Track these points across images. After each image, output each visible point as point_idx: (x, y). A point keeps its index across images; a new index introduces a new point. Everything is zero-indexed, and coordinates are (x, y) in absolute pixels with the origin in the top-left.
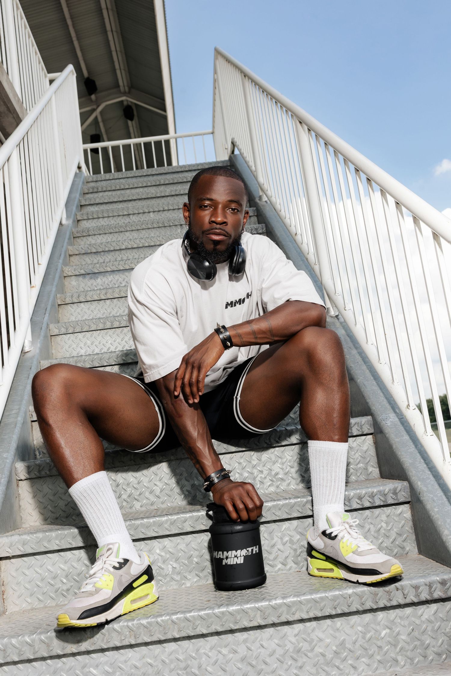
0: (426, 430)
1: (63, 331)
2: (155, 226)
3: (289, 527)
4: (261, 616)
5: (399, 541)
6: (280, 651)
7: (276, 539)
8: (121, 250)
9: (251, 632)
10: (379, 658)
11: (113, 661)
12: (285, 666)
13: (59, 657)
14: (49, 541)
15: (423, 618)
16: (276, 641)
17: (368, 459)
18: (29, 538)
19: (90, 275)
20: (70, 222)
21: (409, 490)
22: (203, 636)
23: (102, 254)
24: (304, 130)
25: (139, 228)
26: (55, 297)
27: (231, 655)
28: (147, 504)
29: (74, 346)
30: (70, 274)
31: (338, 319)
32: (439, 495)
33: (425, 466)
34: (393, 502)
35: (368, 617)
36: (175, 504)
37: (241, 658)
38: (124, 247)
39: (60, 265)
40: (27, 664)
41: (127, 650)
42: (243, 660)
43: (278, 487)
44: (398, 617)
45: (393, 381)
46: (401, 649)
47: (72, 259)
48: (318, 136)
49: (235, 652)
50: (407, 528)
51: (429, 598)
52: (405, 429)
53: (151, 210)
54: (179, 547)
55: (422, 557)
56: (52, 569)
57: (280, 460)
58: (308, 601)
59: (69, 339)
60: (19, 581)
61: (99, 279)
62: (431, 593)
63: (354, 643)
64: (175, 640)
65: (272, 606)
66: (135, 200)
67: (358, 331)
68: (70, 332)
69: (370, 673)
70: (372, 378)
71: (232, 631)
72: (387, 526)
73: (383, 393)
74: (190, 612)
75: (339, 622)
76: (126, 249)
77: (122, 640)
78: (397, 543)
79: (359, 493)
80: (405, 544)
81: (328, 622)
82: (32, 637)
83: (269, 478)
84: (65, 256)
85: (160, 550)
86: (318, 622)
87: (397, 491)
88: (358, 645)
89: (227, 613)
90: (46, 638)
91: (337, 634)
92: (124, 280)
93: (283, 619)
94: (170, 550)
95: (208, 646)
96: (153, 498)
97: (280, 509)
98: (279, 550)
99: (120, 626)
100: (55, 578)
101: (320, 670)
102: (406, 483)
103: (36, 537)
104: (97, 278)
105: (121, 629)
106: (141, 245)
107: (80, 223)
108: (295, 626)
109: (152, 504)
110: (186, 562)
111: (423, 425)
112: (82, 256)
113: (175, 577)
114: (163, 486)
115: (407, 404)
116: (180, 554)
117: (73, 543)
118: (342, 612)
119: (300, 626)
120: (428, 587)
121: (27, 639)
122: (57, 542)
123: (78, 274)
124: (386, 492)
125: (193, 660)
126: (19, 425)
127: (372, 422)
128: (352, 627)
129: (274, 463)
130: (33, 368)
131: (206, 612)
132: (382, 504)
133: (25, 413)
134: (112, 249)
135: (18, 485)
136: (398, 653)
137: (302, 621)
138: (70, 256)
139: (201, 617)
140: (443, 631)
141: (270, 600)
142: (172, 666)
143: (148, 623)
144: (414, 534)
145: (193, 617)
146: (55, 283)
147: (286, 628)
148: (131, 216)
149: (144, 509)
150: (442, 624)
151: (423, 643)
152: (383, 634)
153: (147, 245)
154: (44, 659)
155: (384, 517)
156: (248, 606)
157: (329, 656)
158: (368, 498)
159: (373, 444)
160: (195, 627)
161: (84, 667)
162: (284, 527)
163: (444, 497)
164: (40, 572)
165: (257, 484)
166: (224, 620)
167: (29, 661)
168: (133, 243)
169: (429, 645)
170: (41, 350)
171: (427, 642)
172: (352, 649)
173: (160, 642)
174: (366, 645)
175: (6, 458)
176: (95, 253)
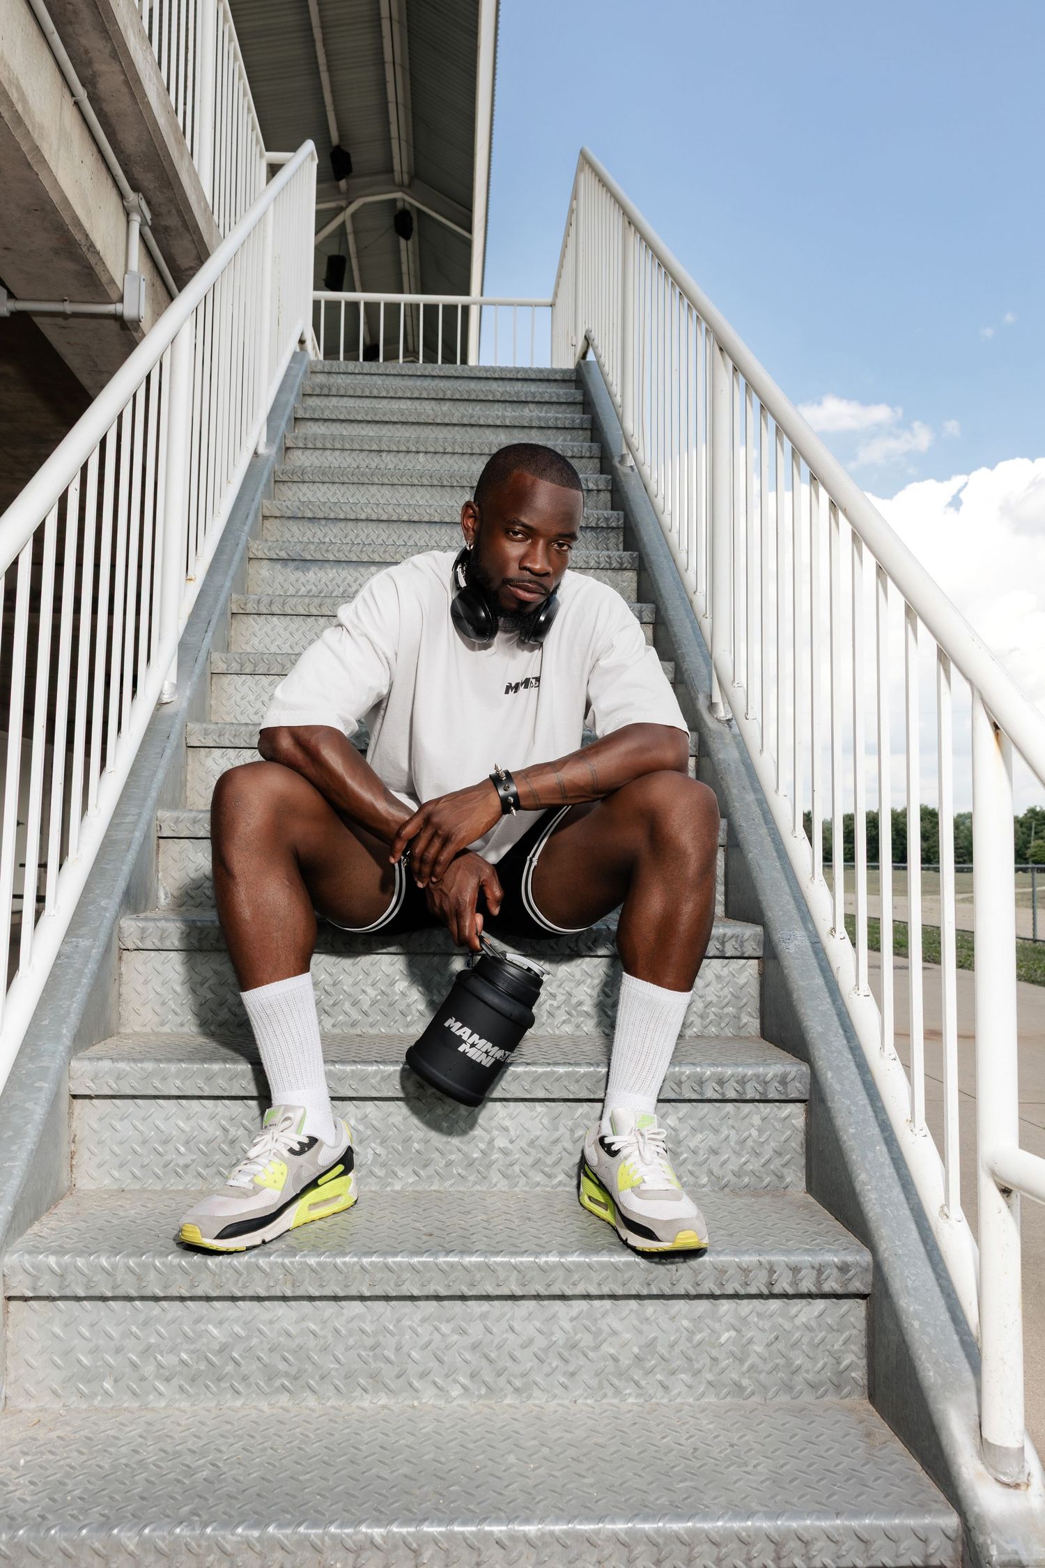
0: (857, 984)
1: (235, 667)
2: (426, 482)
3: (588, 1114)
4: (517, 1280)
5: (776, 1164)
6: (541, 1342)
7: (562, 1130)
8: (357, 520)
9: (496, 1303)
10: (710, 1377)
11: (250, 1318)
12: (546, 1369)
13: (156, 1299)
14: (164, 1079)
15: (798, 1322)
16: (538, 1324)
17: (744, 1001)
18: (128, 1069)
19: (296, 563)
20: (273, 450)
21: (808, 1081)
22: (412, 1298)
23: (323, 522)
24: (726, 366)
25: (396, 481)
26: (229, 599)
27: (455, 1337)
28: (344, 1024)
29: (252, 697)
30: (260, 555)
31: (730, 727)
32: (861, 1103)
33: (845, 1042)
34: (777, 1098)
35: (704, 1305)
36: (393, 1031)
37: (473, 1344)
38: (363, 516)
39: (244, 537)
40: (100, 1303)
41: (276, 1303)
42: (474, 1347)
43: (578, 1026)
44: (754, 1314)
45: (813, 876)
46: (752, 1367)
47: (267, 523)
48: (750, 387)
49: (464, 1332)
50: (793, 1144)
51: (814, 1290)
52: (820, 965)
53: (422, 449)
54: (391, 1120)
55: (811, 1199)
56: (162, 1127)
57: (589, 981)
58: (604, 1266)
59: (243, 684)
60: (103, 1139)
61: (311, 573)
62: (819, 1282)
63: (672, 1346)
64: (362, 1298)
65: (539, 1266)
66: (395, 423)
67: (765, 765)
68: (247, 671)
69: (691, 1400)
70: (775, 854)
71: (463, 1298)
72: (760, 1136)
73: (790, 887)
74: (395, 1254)
75: (651, 1307)
76: (368, 520)
77: (269, 1287)
78: (772, 1167)
79: (721, 1073)
80: (785, 1171)
81: (633, 1304)
82: (113, 1259)
83: (564, 1008)
84: (256, 517)
85: (356, 1119)
86: (616, 1302)
87: (788, 1080)
88: (677, 1349)
89: (460, 1267)
90: (138, 1265)
91: (645, 1328)
92: (355, 581)
93: (556, 1290)
94: (375, 1123)
95: (418, 1316)
96: (355, 1015)
97: (577, 1081)
98: (565, 1149)
99: (269, 1262)
100: (166, 1142)
101: (606, 1383)
102: (805, 1068)
103: (142, 1069)
104: (309, 569)
105: (271, 1268)
106: (394, 518)
107: (290, 453)
108: (574, 1303)
109: (354, 1025)
110: (400, 1147)
111: (854, 974)
112: (285, 522)
113: (376, 1170)
114: (377, 995)
115: (832, 926)
116: (391, 1133)
117: (206, 1088)
118: (660, 1293)
119: (583, 1304)
120: (815, 1272)
121: (104, 1261)
122: (178, 1083)
123: (275, 557)
124: (768, 1079)
125: (388, 1335)
126: (135, 847)
127: (762, 938)
128: (673, 1318)
129: (579, 983)
130: (172, 736)
131: (423, 1259)
132: (757, 1097)
133: (149, 824)
134: (342, 516)
135: (120, 958)
136: (744, 1374)
137: (588, 1297)
138: (265, 517)
139: (413, 1267)
140: (828, 1347)
141: (537, 1254)
142: (351, 1341)
143: (319, 1264)
144: (804, 1156)
145: (399, 1264)
146: (231, 573)
147: (558, 1304)
148: (384, 455)
149: (337, 1031)
150: (830, 1336)
151: (789, 1363)
152: (723, 1339)
153: (405, 518)
154: (129, 1299)
155: (756, 1120)
156: (499, 1259)
157: (625, 1361)
158: (735, 1085)
159: (756, 976)
160: (400, 1283)
161: (197, 1321)
162: (580, 1111)
163: (869, 1108)
164: (141, 1127)
165: (542, 1017)
166: (452, 1277)
167: (104, 1299)
168: (381, 511)
169: (800, 1367)
170: (191, 702)
171: (798, 1362)
172: (666, 1355)
173: (336, 1298)
174: (691, 1353)
175: (105, 909)
176: (309, 518)
